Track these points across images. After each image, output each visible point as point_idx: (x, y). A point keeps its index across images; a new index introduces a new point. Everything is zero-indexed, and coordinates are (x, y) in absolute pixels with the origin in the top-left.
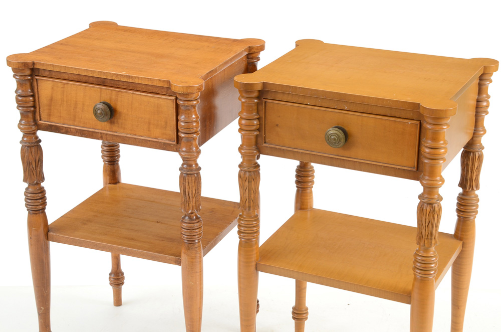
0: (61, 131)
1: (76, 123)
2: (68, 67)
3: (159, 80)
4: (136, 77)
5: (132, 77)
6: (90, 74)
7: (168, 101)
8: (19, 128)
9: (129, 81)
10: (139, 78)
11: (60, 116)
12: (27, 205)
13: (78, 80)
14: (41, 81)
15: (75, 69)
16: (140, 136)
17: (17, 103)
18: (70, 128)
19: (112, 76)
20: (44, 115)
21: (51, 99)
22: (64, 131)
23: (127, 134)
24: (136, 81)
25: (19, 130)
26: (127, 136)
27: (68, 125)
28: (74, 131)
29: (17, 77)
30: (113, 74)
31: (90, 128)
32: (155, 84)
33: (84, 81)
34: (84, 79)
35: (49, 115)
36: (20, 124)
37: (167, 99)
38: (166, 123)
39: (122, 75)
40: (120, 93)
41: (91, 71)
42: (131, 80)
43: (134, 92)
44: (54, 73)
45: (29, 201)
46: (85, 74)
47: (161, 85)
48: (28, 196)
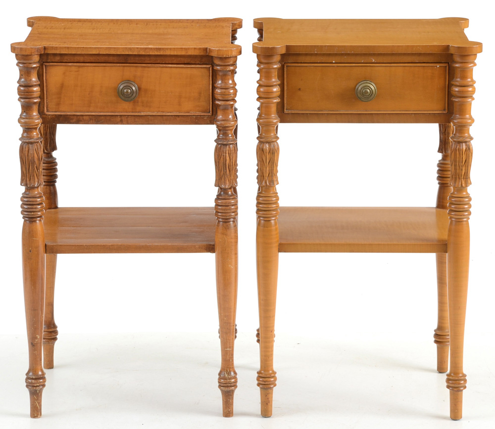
0: (71, 121)
1: (91, 109)
2: (87, 48)
3: (195, 48)
4: (167, 49)
5: (163, 49)
6: (113, 52)
7: (203, 70)
8: (19, 121)
9: (159, 54)
10: (170, 49)
11: (72, 104)
12: (22, 213)
13: (96, 61)
14: (51, 67)
15: (95, 48)
16: (168, 112)
17: (19, 95)
18: (83, 115)
19: (140, 51)
20: (52, 105)
21: (62, 86)
22: (74, 120)
23: (153, 112)
24: (168, 53)
25: (19, 125)
26: (154, 114)
27: (81, 112)
28: (87, 118)
29: (20, 65)
30: (141, 48)
31: (109, 112)
32: (190, 53)
33: (103, 61)
34: (103, 59)
35: (58, 104)
36: (21, 117)
37: (201, 68)
38: (200, 93)
39: (151, 48)
40: (146, 69)
41: (115, 48)
42: (162, 53)
43: (164, 65)
44: (66, 58)
45: (25, 207)
46: (108, 53)
47: (197, 53)
48: (25, 201)
